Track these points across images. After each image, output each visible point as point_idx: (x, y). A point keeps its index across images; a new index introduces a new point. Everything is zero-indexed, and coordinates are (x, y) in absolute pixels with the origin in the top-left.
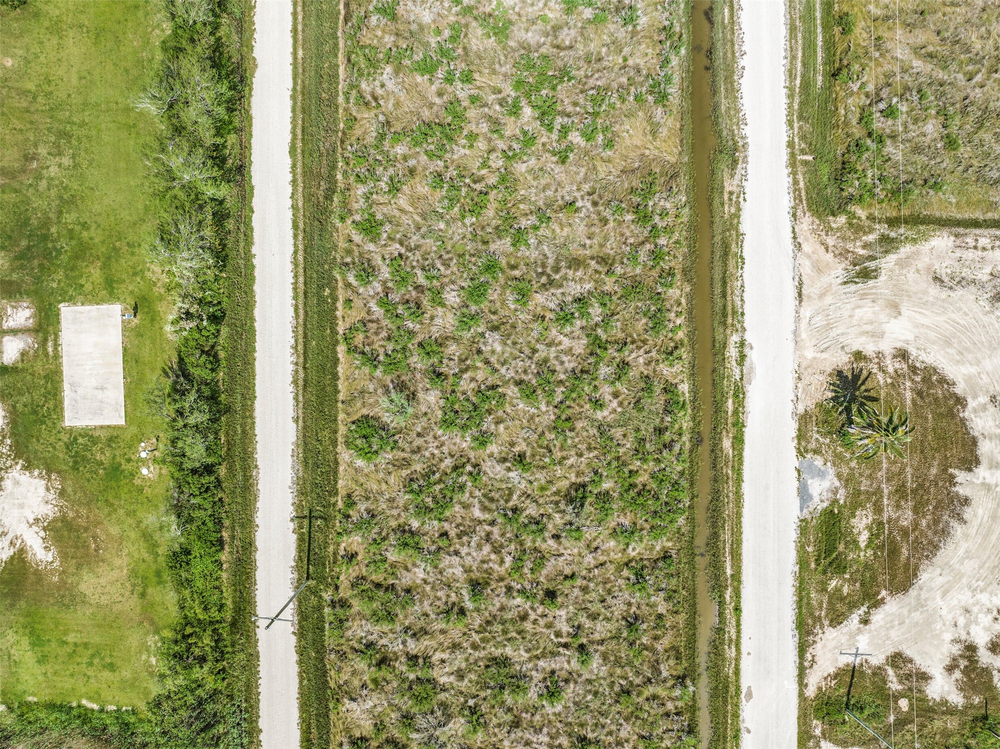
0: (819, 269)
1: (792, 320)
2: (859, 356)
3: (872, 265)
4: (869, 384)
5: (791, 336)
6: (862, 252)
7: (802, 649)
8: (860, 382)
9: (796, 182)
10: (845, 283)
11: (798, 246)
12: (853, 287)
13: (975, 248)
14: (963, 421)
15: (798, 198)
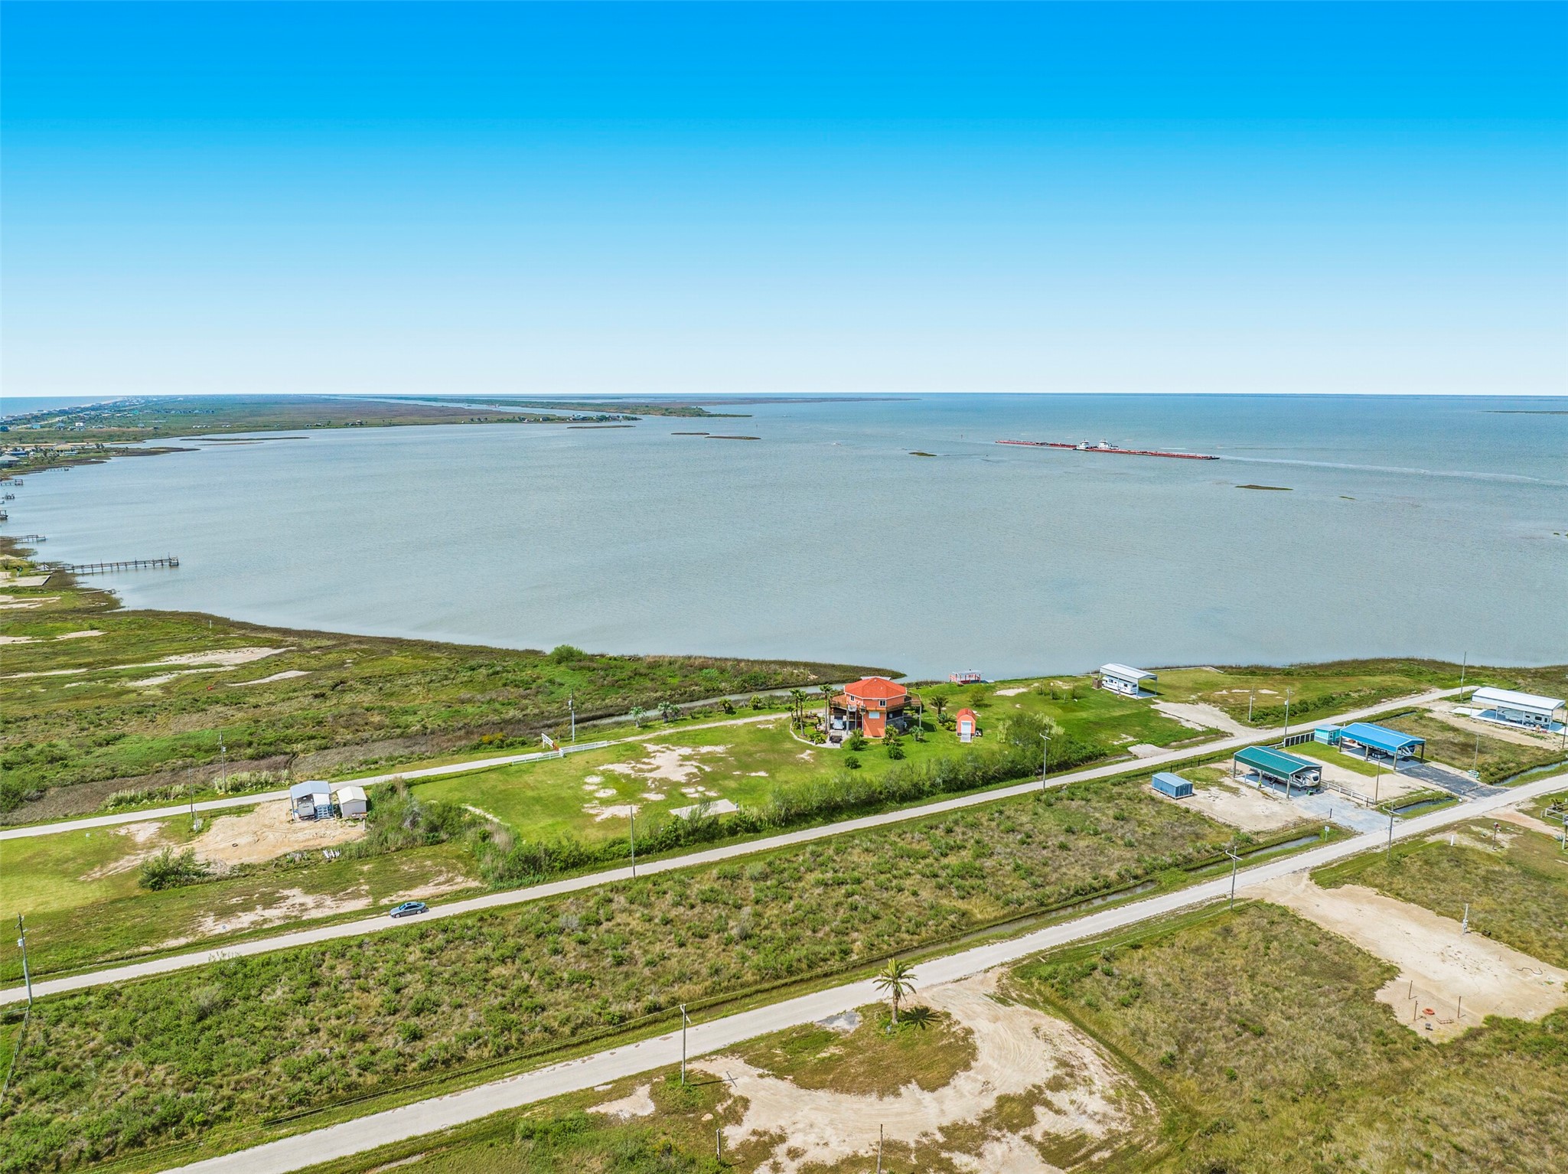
0: (982, 983)
1: (940, 981)
2: (946, 1015)
3: (1011, 1001)
4: (932, 1024)
5: (929, 984)
6: (1014, 995)
7: (717, 1052)
8: (930, 1019)
9: (1023, 959)
10: (986, 995)
11: (987, 971)
12: (987, 999)
13: (1077, 1040)
14: (956, 1073)
15: (1014, 963)
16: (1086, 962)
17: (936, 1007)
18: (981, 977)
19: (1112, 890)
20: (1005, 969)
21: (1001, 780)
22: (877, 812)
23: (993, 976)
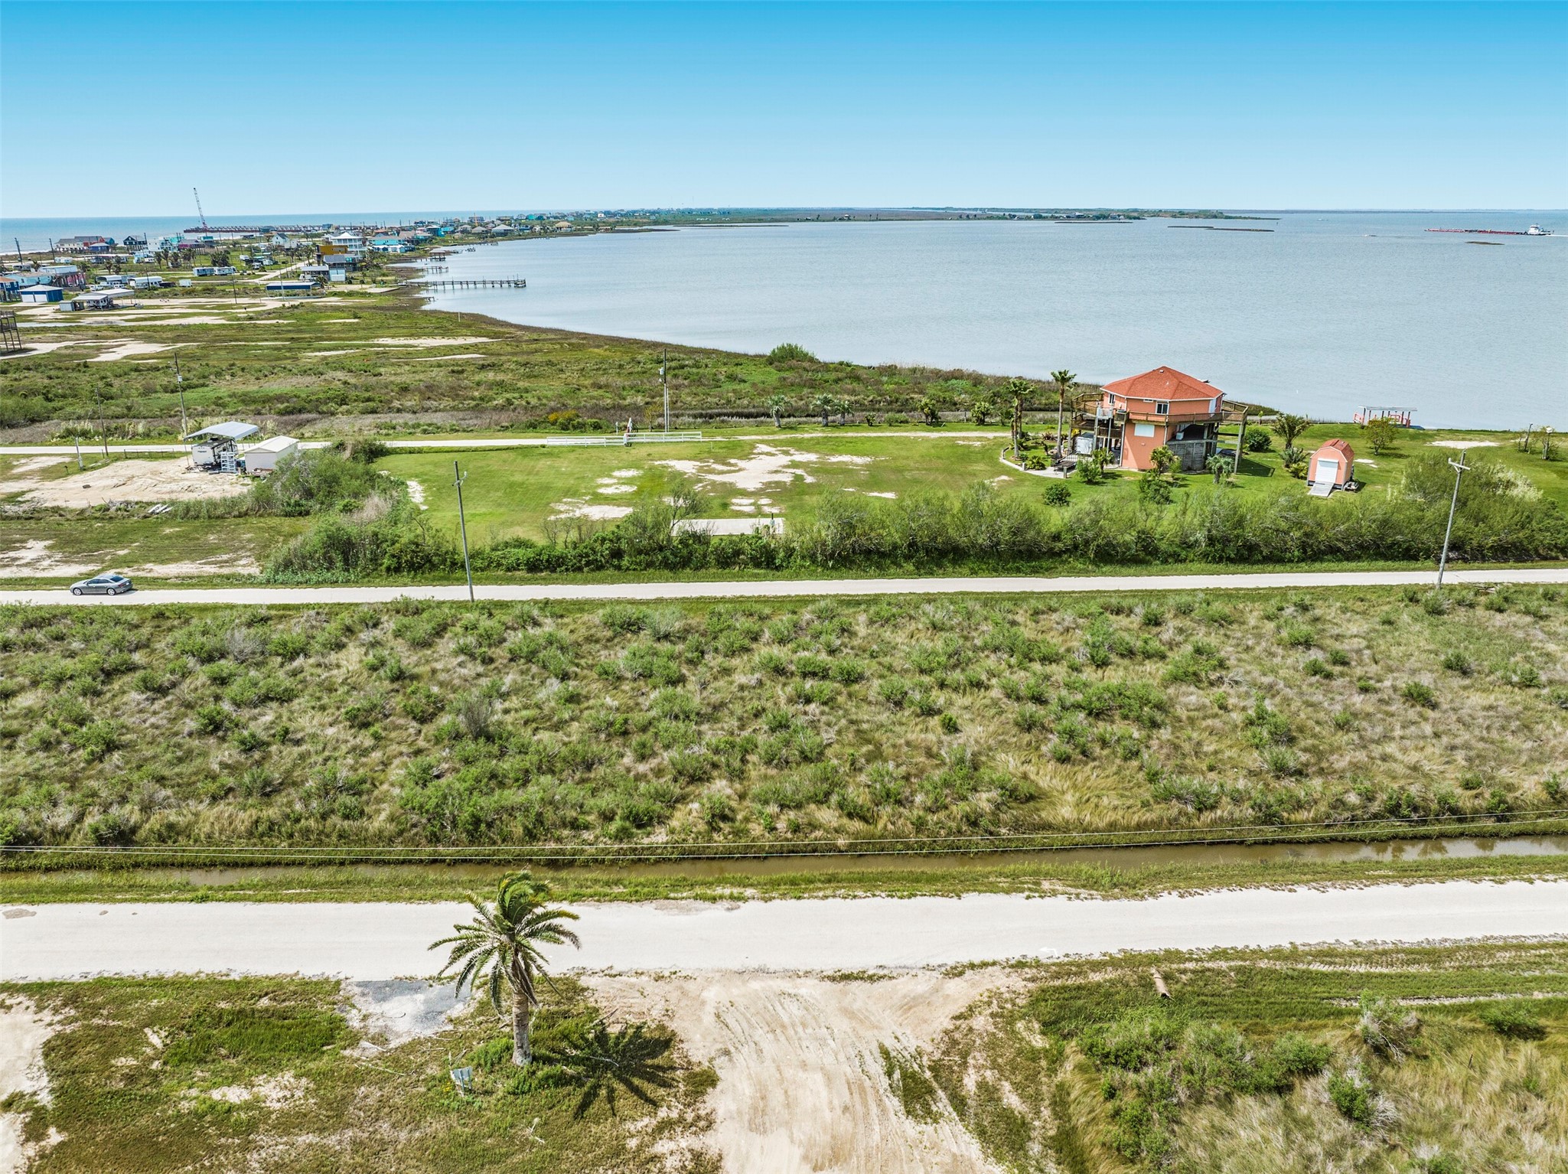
0: (909, 1005)
1: (792, 964)
2: (703, 1081)
3: (942, 1103)
4: (625, 1102)
6: (970, 1082)
8: (636, 1081)
9: (1097, 966)
10: (885, 1053)
11: (956, 972)
12: (877, 1068)
15: (1062, 969)
16: (1291, 1041)
18: (922, 985)
19: (1515, 825)
20: (1018, 982)
21: (1349, 557)
22: (1035, 572)
23: (961, 992)
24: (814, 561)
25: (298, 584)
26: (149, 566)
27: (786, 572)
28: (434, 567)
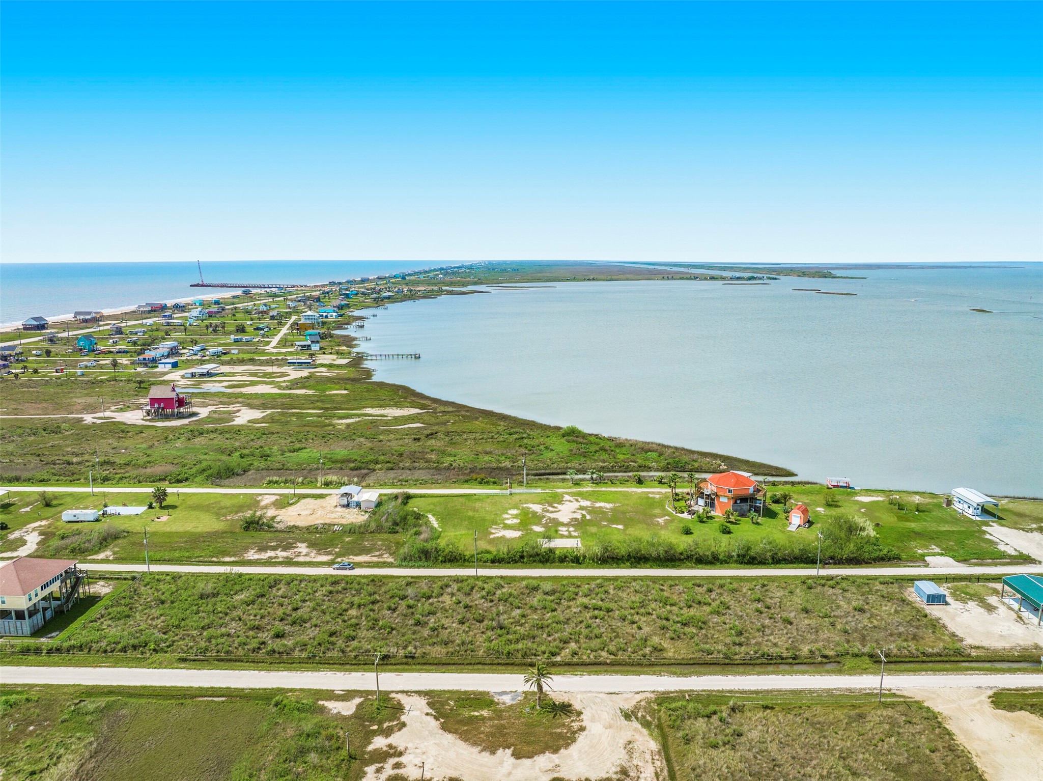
0: (626, 700)
1: (597, 690)
2: (579, 713)
3: (633, 718)
4: (564, 716)
6: (640, 715)
7: (416, 692)
8: (565, 713)
9: (672, 692)
10: (620, 709)
11: (638, 693)
12: (619, 712)
13: (653, 759)
14: (544, 753)
15: (664, 693)
16: (712, 708)
17: (577, 706)
18: (630, 695)
19: (797, 661)
20: (652, 695)
21: (791, 562)
22: (674, 567)
23: (638, 697)
24: (593, 560)
25: (411, 567)
26: (351, 557)
27: (583, 565)
28: (458, 561)
